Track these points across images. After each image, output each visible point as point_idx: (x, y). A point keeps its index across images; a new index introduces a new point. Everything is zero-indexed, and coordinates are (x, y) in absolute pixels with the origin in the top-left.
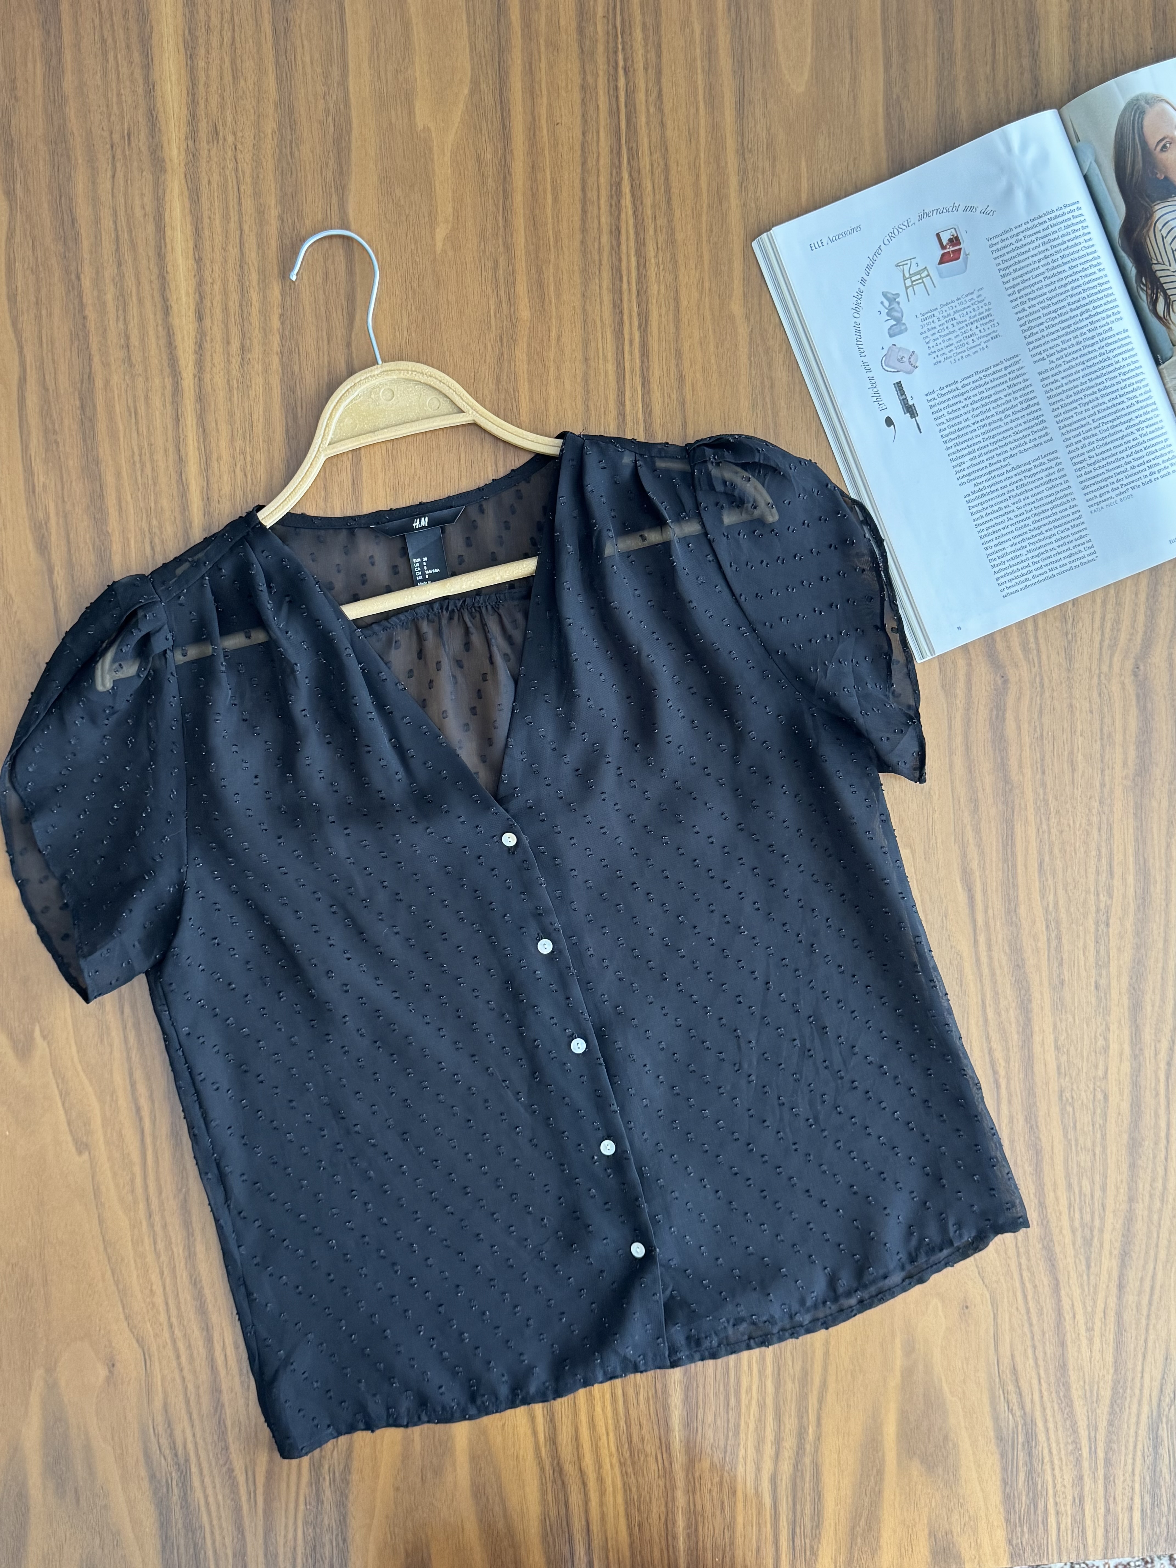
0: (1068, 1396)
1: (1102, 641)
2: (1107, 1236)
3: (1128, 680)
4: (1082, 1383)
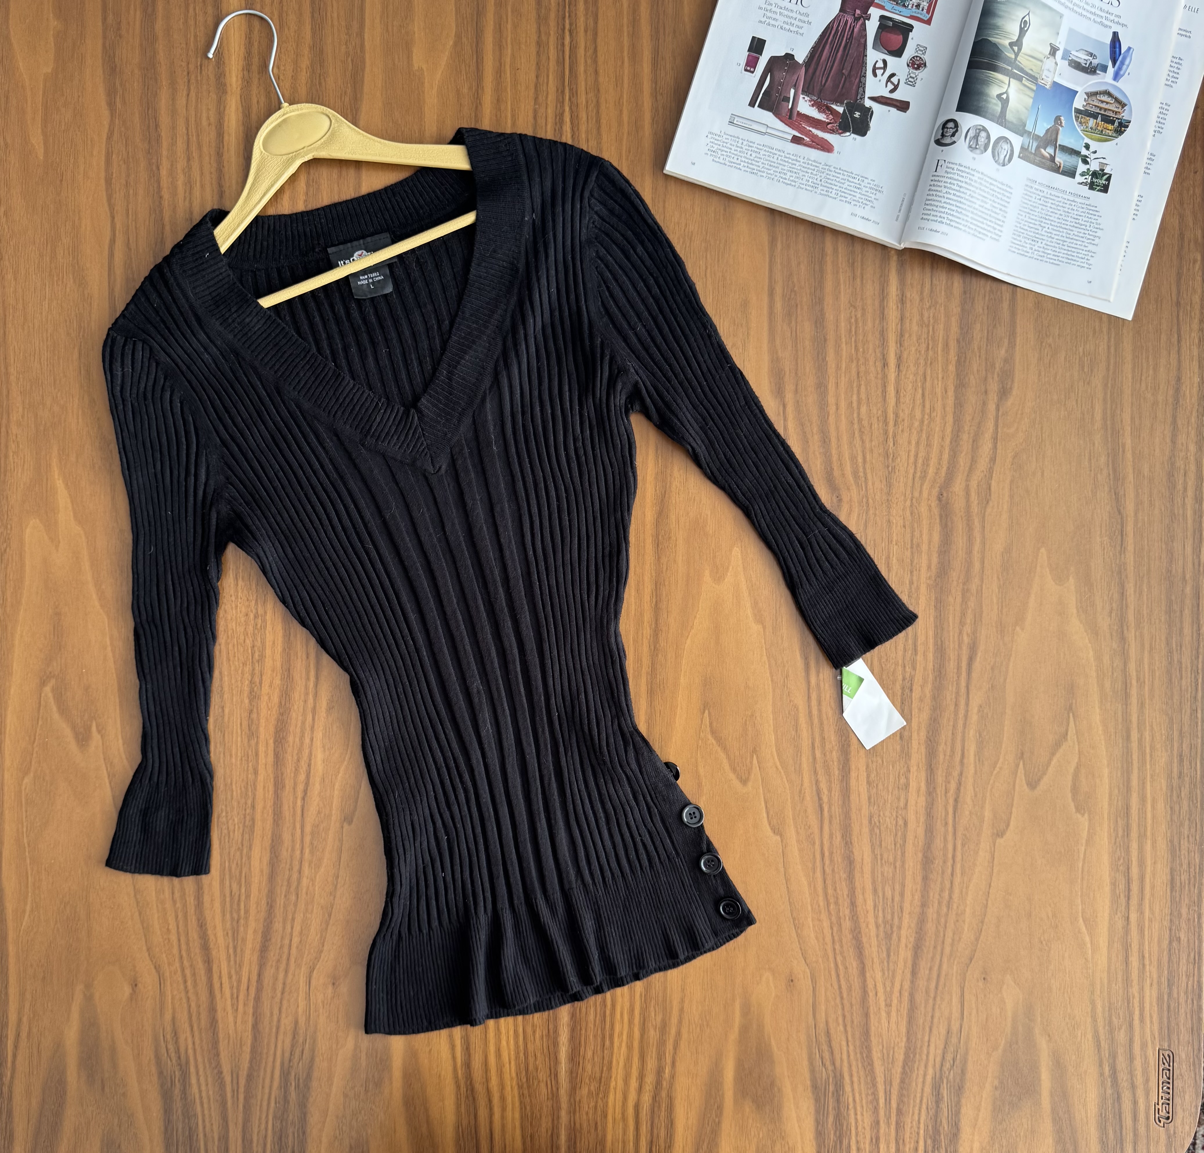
0: (869, 1056)
1: (915, 472)
2: (903, 932)
3: (934, 503)
4: (881, 1047)
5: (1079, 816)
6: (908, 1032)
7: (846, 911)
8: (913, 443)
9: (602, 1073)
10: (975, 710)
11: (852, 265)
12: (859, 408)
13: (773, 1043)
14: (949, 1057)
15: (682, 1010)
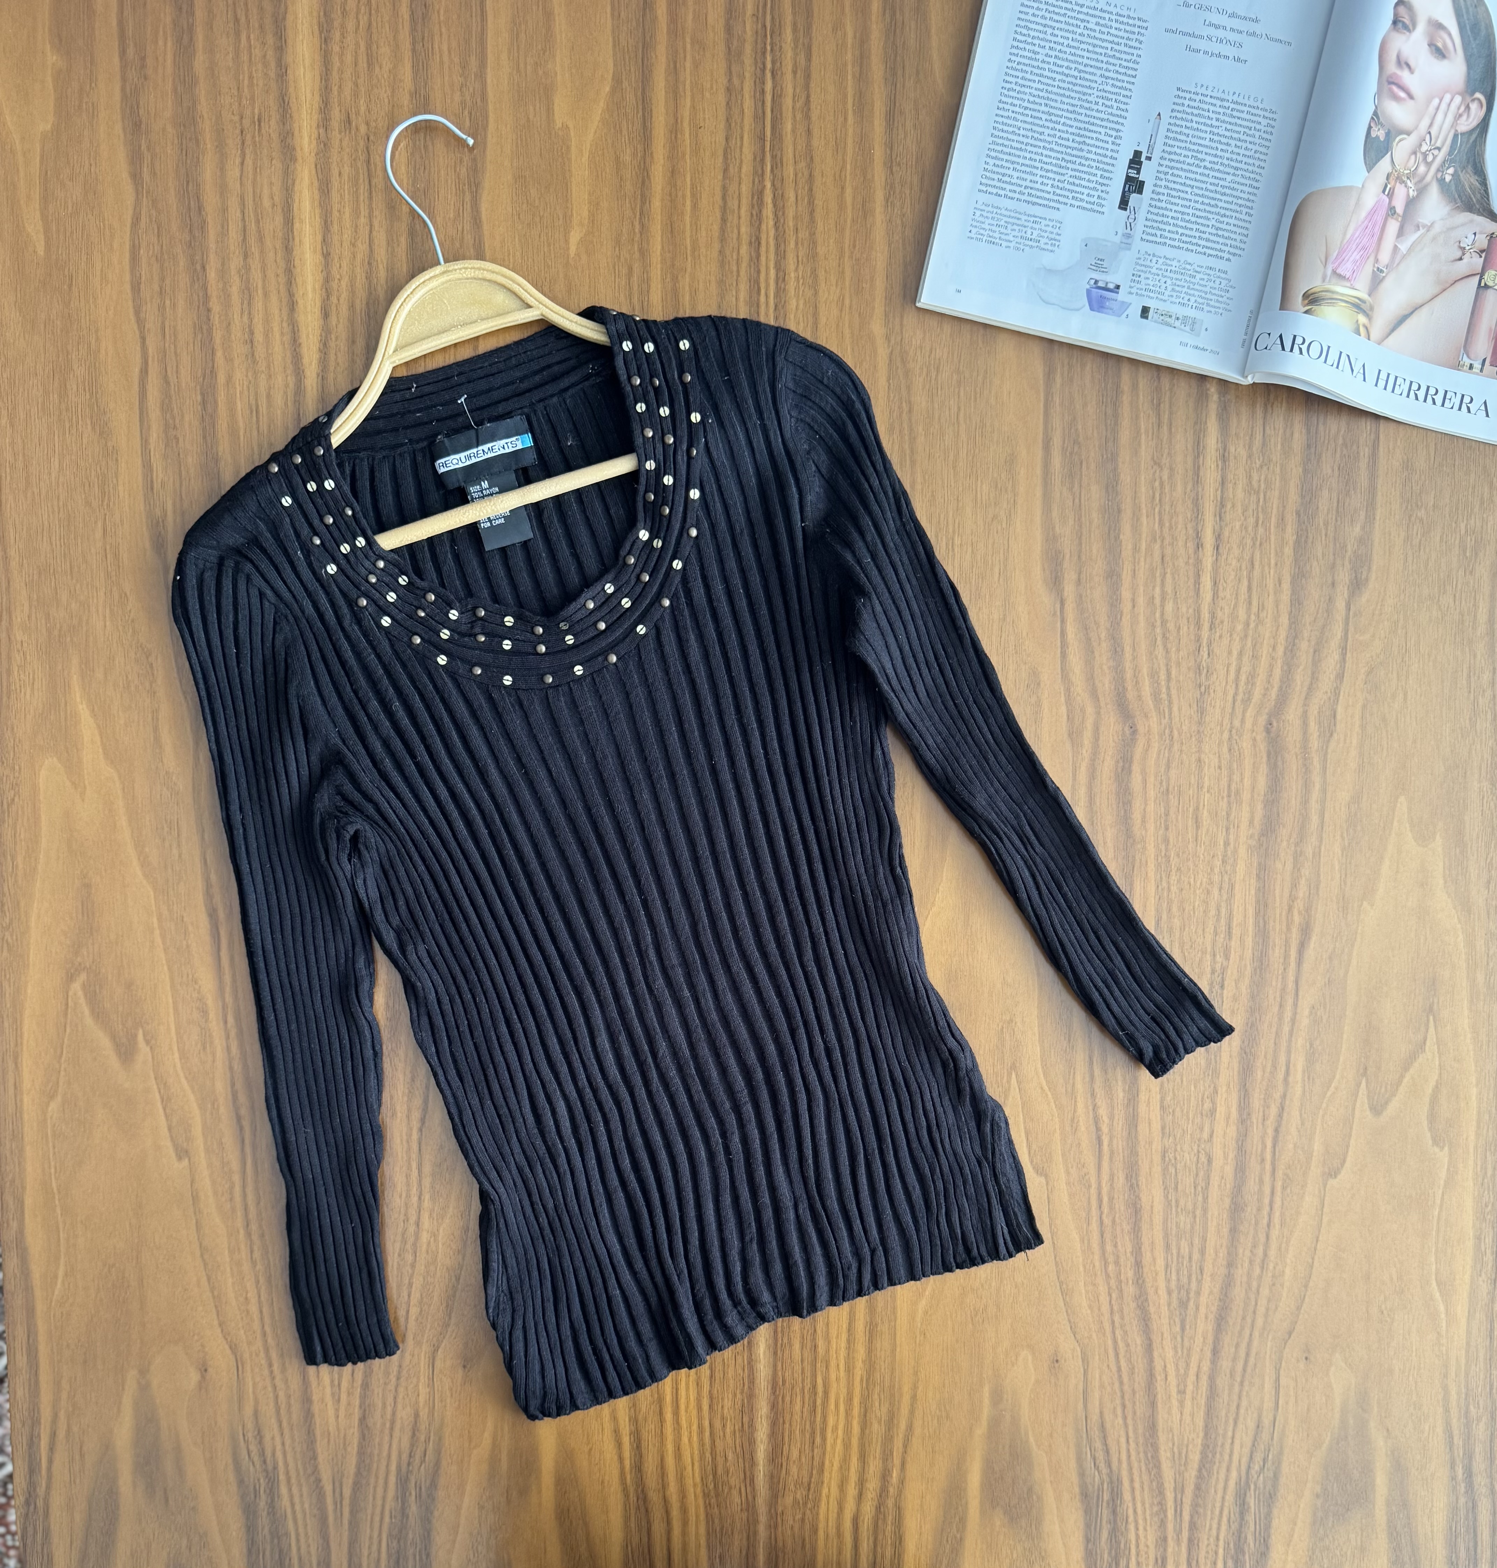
5: (1437, 1150)
6: (1206, 1426)
7: (1129, 1273)
8: (1235, 653)
9: (811, 1477)
10: (1306, 1012)
11: (1157, 407)
12: (1162, 606)
13: (1032, 1439)
14: (1258, 1457)
15: (914, 1397)
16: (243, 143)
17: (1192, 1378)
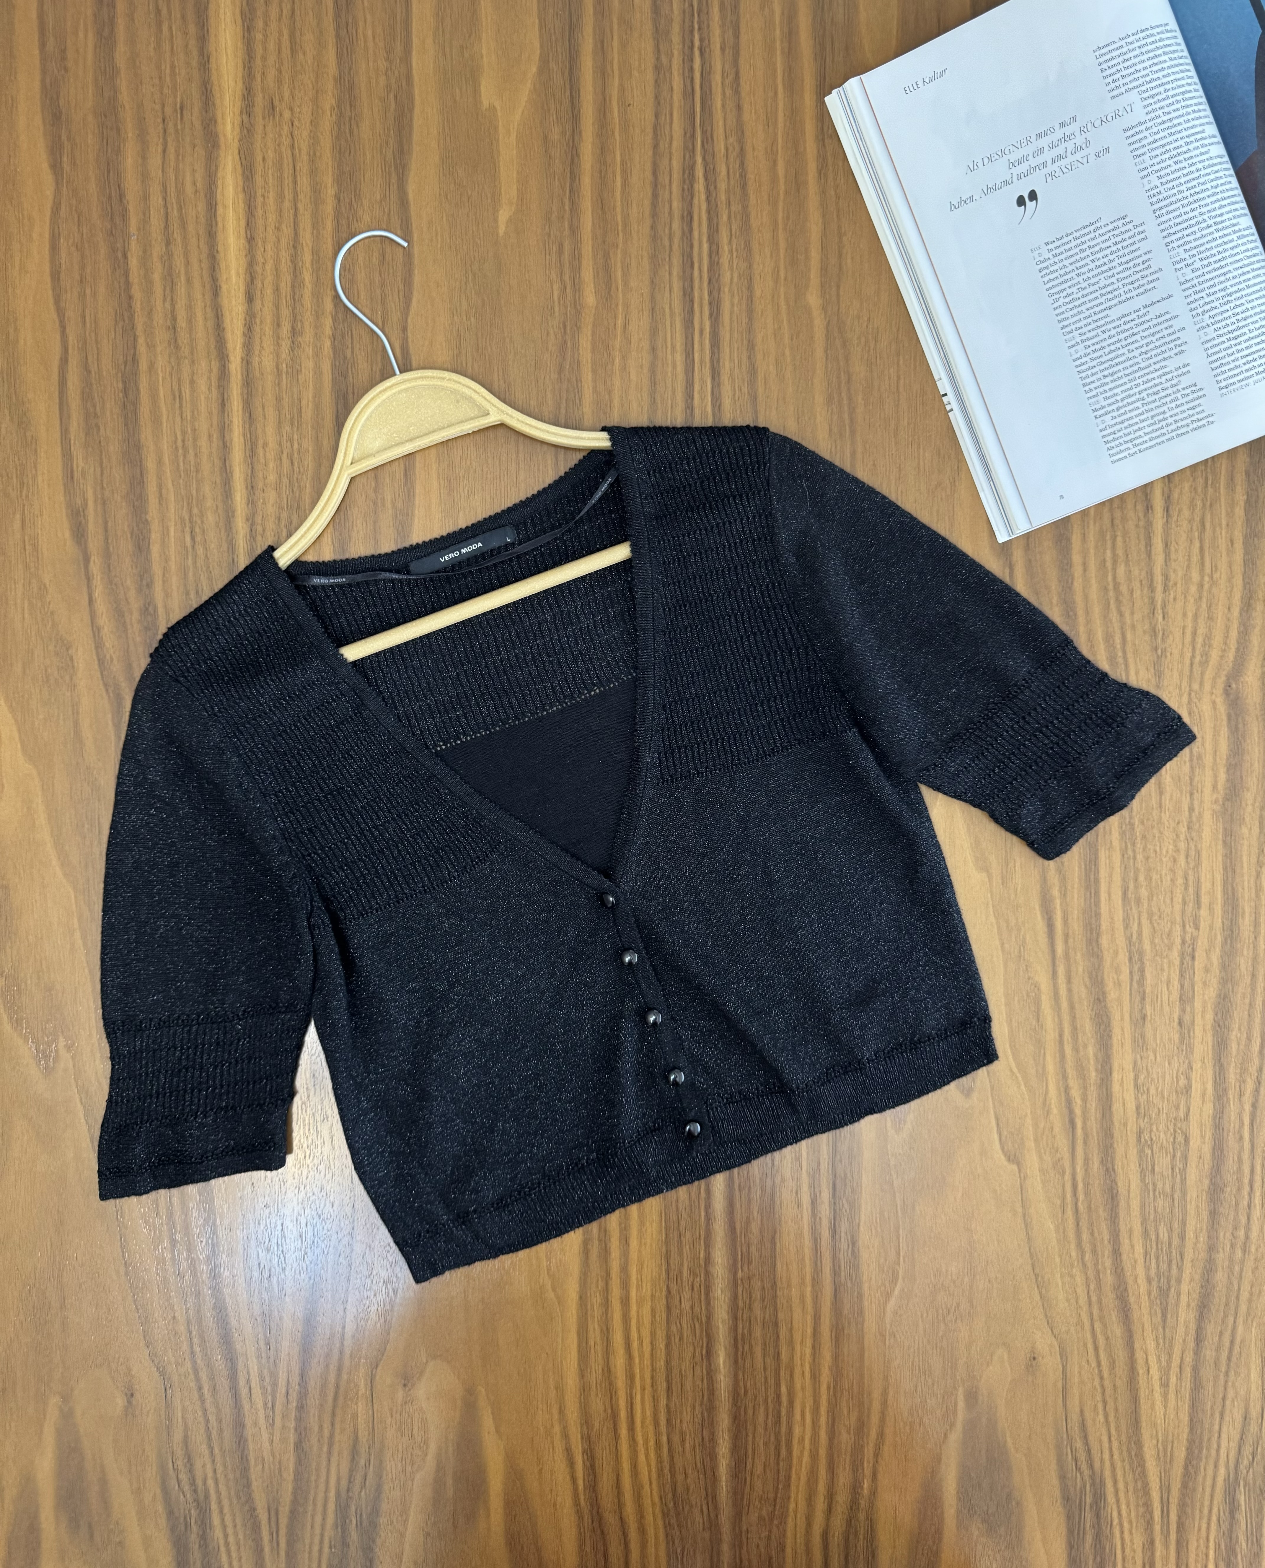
16: (165, 131)
17: (1175, 1369)
